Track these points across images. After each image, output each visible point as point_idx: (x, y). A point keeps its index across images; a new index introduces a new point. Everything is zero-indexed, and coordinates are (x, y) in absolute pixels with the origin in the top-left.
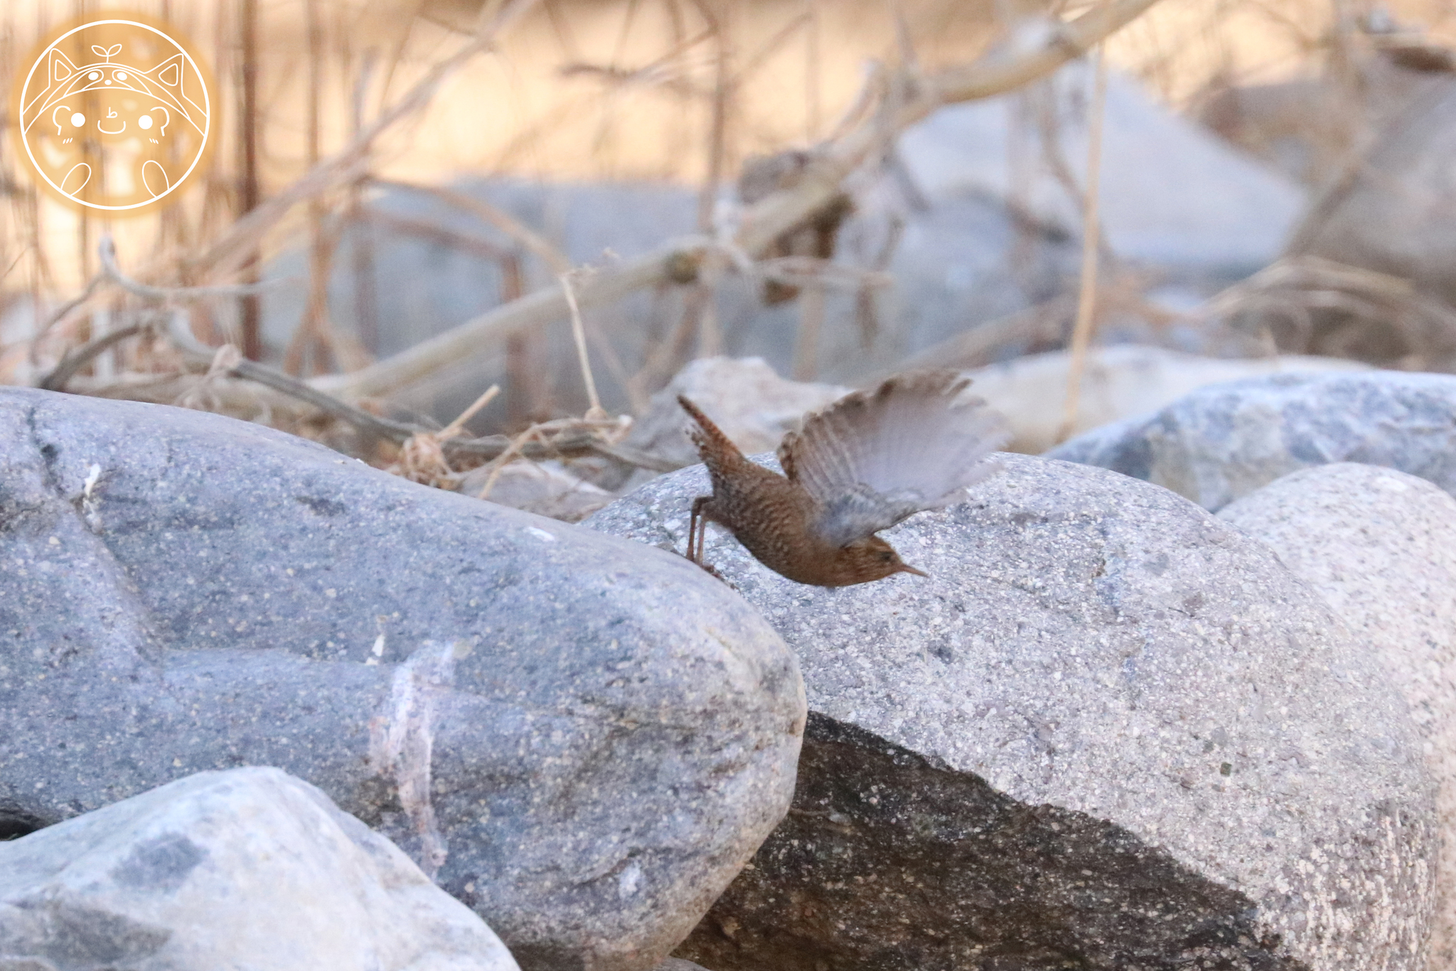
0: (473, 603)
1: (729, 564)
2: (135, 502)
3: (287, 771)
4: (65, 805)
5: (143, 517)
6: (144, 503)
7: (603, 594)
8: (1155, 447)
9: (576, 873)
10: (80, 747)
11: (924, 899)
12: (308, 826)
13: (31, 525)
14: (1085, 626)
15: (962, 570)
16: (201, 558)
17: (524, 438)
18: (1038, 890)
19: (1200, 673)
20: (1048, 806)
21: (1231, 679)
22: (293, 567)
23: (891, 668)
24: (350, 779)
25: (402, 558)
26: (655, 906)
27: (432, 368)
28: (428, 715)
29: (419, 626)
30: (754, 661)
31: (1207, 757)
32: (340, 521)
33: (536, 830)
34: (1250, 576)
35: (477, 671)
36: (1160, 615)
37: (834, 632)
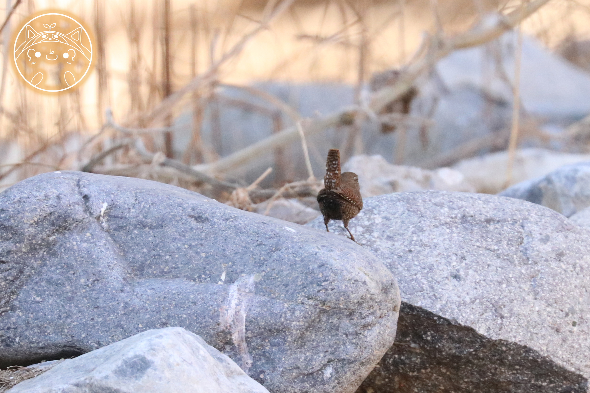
0: (262, 259)
1: (368, 241)
2: (121, 218)
3: (186, 329)
4: (94, 344)
5: (125, 224)
6: (125, 218)
7: (316, 254)
8: (543, 191)
9: (306, 369)
10: (100, 320)
11: (450, 379)
12: (195, 352)
13: (79, 228)
14: (515, 265)
15: (464, 243)
16: (150, 241)
17: (282, 190)
18: (497, 374)
19: (563, 284)
20: (501, 340)
21: (576, 286)
22: (187, 244)
23: (435, 283)
24: (212, 331)
25: (232, 240)
26: (338, 383)
27: (244, 161)
28: (244, 305)
29: (239, 268)
30: (379, 281)
31: (567, 319)
32: (206, 225)
33: (289, 352)
34: (583, 244)
35: (264, 287)
36: (546, 261)
37: (412, 269)
